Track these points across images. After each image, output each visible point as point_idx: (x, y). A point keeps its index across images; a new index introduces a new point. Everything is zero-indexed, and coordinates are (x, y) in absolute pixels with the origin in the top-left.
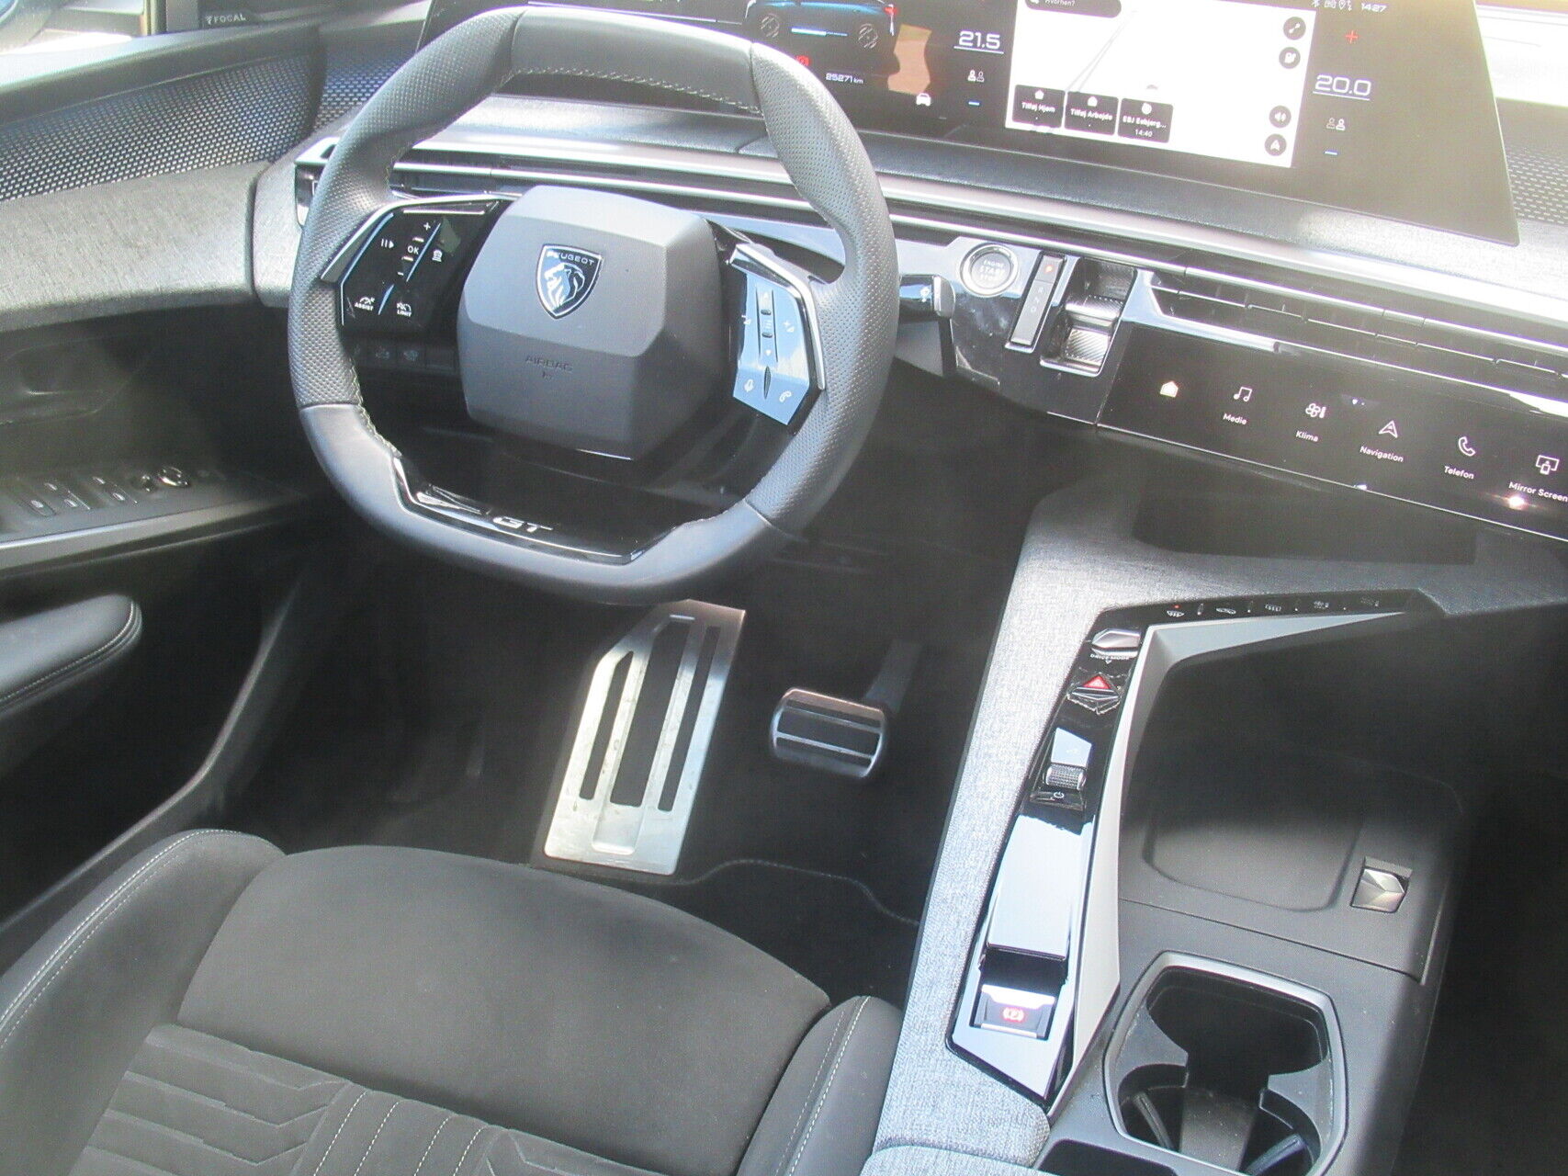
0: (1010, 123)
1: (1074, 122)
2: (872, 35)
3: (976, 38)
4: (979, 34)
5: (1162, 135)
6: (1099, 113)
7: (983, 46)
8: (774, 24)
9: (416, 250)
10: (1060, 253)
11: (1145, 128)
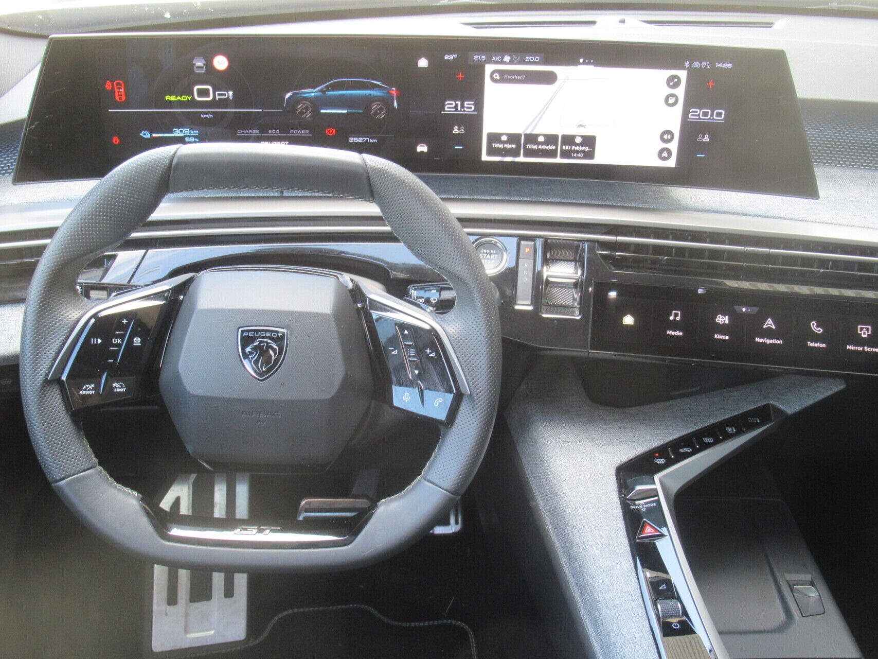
0: (485, 157)
1: (529, 153)
2: (381, 109)
3: (457, 105)
4: (459, 103)
5: (590, 155)
6: (546, 145)
7: (462, 110)
8: (307, 108)
9: (119, 341)
10: (532, 238)
11: (577, 152)
